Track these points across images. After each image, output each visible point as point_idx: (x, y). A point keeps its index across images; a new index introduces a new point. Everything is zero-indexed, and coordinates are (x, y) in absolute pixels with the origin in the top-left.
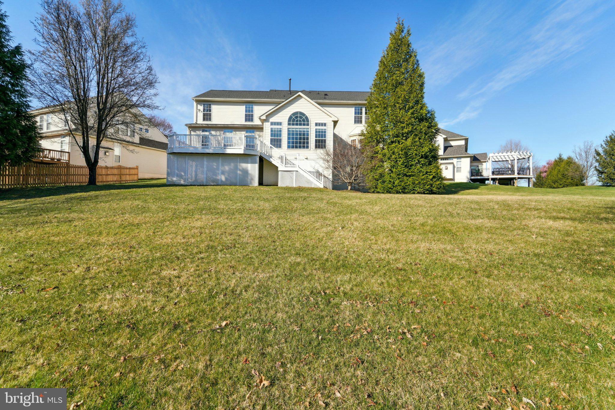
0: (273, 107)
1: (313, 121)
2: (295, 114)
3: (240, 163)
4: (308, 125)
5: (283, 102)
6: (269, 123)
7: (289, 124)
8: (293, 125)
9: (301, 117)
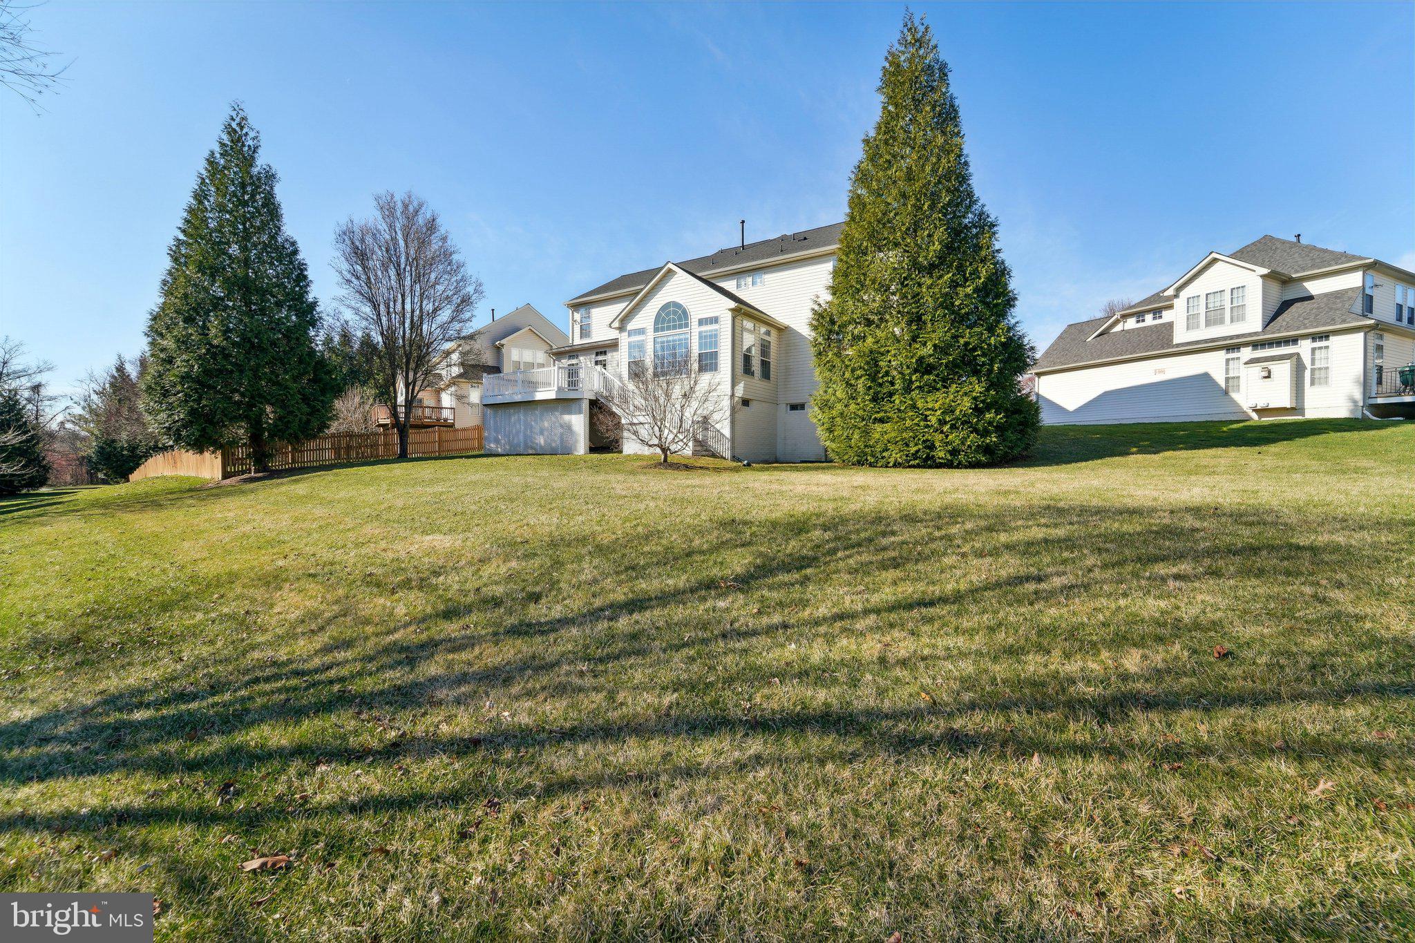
0: (625, 304)
1: (695, 314)
2: (665, 307)
3: (562, 413)
4: (686, 325)
5: (642, 290)
6: (626, 334)
7: (656, 330)
8: (663, 329)
9: (675, 313)
